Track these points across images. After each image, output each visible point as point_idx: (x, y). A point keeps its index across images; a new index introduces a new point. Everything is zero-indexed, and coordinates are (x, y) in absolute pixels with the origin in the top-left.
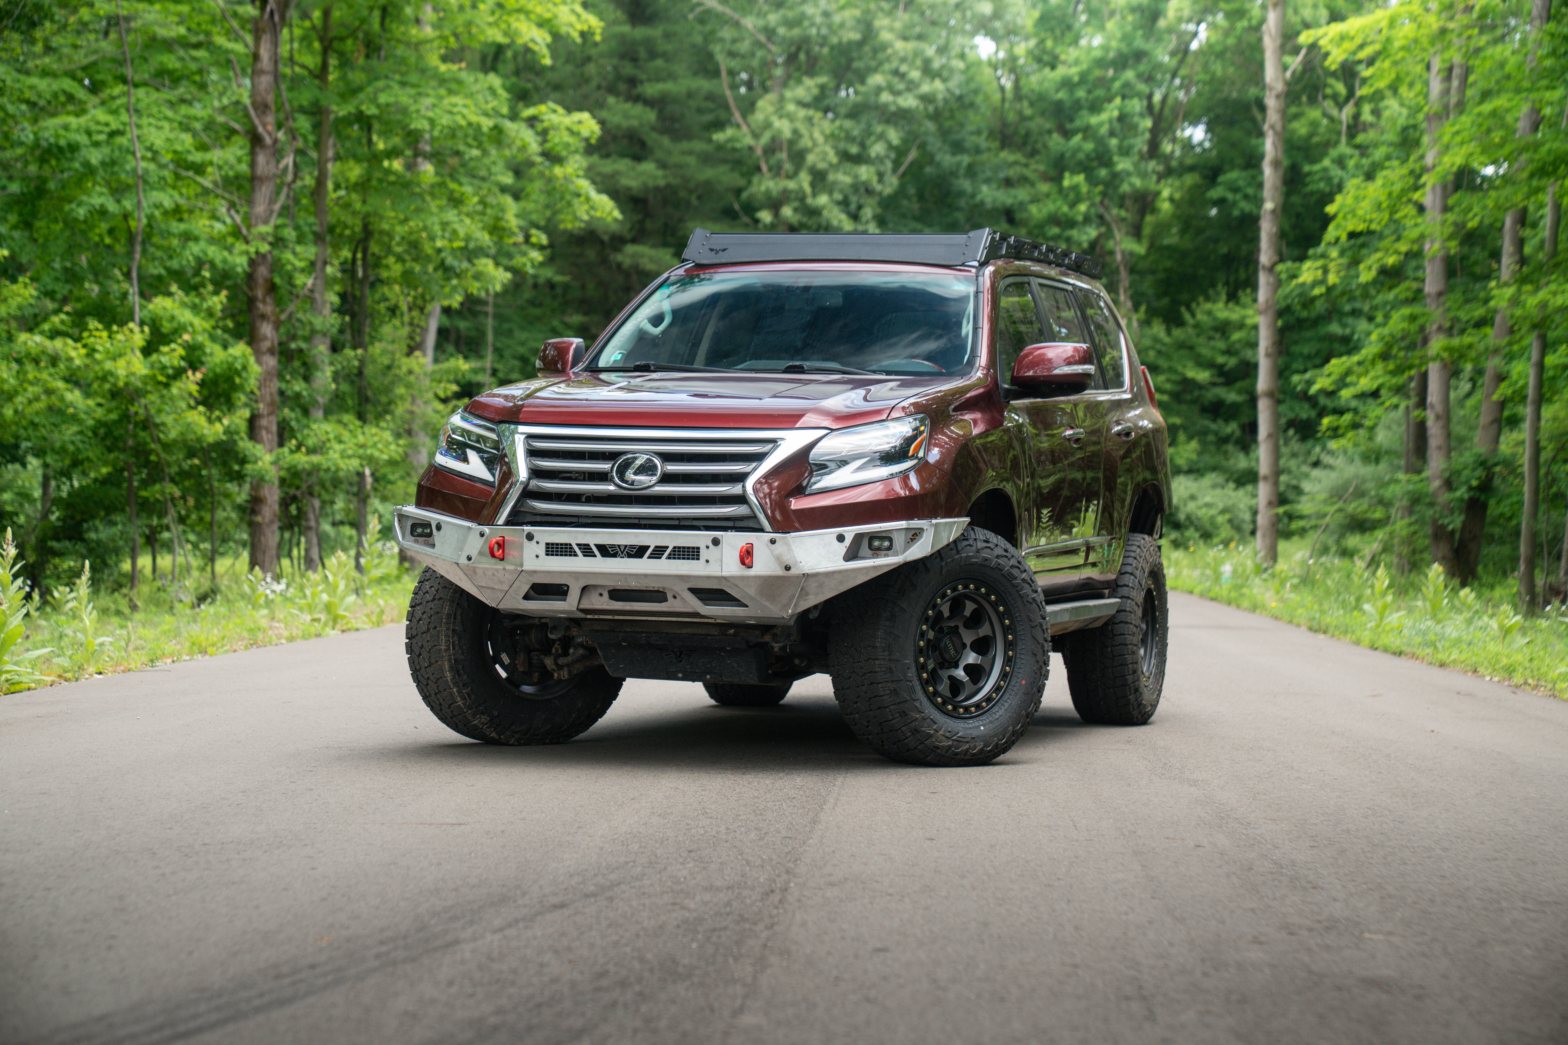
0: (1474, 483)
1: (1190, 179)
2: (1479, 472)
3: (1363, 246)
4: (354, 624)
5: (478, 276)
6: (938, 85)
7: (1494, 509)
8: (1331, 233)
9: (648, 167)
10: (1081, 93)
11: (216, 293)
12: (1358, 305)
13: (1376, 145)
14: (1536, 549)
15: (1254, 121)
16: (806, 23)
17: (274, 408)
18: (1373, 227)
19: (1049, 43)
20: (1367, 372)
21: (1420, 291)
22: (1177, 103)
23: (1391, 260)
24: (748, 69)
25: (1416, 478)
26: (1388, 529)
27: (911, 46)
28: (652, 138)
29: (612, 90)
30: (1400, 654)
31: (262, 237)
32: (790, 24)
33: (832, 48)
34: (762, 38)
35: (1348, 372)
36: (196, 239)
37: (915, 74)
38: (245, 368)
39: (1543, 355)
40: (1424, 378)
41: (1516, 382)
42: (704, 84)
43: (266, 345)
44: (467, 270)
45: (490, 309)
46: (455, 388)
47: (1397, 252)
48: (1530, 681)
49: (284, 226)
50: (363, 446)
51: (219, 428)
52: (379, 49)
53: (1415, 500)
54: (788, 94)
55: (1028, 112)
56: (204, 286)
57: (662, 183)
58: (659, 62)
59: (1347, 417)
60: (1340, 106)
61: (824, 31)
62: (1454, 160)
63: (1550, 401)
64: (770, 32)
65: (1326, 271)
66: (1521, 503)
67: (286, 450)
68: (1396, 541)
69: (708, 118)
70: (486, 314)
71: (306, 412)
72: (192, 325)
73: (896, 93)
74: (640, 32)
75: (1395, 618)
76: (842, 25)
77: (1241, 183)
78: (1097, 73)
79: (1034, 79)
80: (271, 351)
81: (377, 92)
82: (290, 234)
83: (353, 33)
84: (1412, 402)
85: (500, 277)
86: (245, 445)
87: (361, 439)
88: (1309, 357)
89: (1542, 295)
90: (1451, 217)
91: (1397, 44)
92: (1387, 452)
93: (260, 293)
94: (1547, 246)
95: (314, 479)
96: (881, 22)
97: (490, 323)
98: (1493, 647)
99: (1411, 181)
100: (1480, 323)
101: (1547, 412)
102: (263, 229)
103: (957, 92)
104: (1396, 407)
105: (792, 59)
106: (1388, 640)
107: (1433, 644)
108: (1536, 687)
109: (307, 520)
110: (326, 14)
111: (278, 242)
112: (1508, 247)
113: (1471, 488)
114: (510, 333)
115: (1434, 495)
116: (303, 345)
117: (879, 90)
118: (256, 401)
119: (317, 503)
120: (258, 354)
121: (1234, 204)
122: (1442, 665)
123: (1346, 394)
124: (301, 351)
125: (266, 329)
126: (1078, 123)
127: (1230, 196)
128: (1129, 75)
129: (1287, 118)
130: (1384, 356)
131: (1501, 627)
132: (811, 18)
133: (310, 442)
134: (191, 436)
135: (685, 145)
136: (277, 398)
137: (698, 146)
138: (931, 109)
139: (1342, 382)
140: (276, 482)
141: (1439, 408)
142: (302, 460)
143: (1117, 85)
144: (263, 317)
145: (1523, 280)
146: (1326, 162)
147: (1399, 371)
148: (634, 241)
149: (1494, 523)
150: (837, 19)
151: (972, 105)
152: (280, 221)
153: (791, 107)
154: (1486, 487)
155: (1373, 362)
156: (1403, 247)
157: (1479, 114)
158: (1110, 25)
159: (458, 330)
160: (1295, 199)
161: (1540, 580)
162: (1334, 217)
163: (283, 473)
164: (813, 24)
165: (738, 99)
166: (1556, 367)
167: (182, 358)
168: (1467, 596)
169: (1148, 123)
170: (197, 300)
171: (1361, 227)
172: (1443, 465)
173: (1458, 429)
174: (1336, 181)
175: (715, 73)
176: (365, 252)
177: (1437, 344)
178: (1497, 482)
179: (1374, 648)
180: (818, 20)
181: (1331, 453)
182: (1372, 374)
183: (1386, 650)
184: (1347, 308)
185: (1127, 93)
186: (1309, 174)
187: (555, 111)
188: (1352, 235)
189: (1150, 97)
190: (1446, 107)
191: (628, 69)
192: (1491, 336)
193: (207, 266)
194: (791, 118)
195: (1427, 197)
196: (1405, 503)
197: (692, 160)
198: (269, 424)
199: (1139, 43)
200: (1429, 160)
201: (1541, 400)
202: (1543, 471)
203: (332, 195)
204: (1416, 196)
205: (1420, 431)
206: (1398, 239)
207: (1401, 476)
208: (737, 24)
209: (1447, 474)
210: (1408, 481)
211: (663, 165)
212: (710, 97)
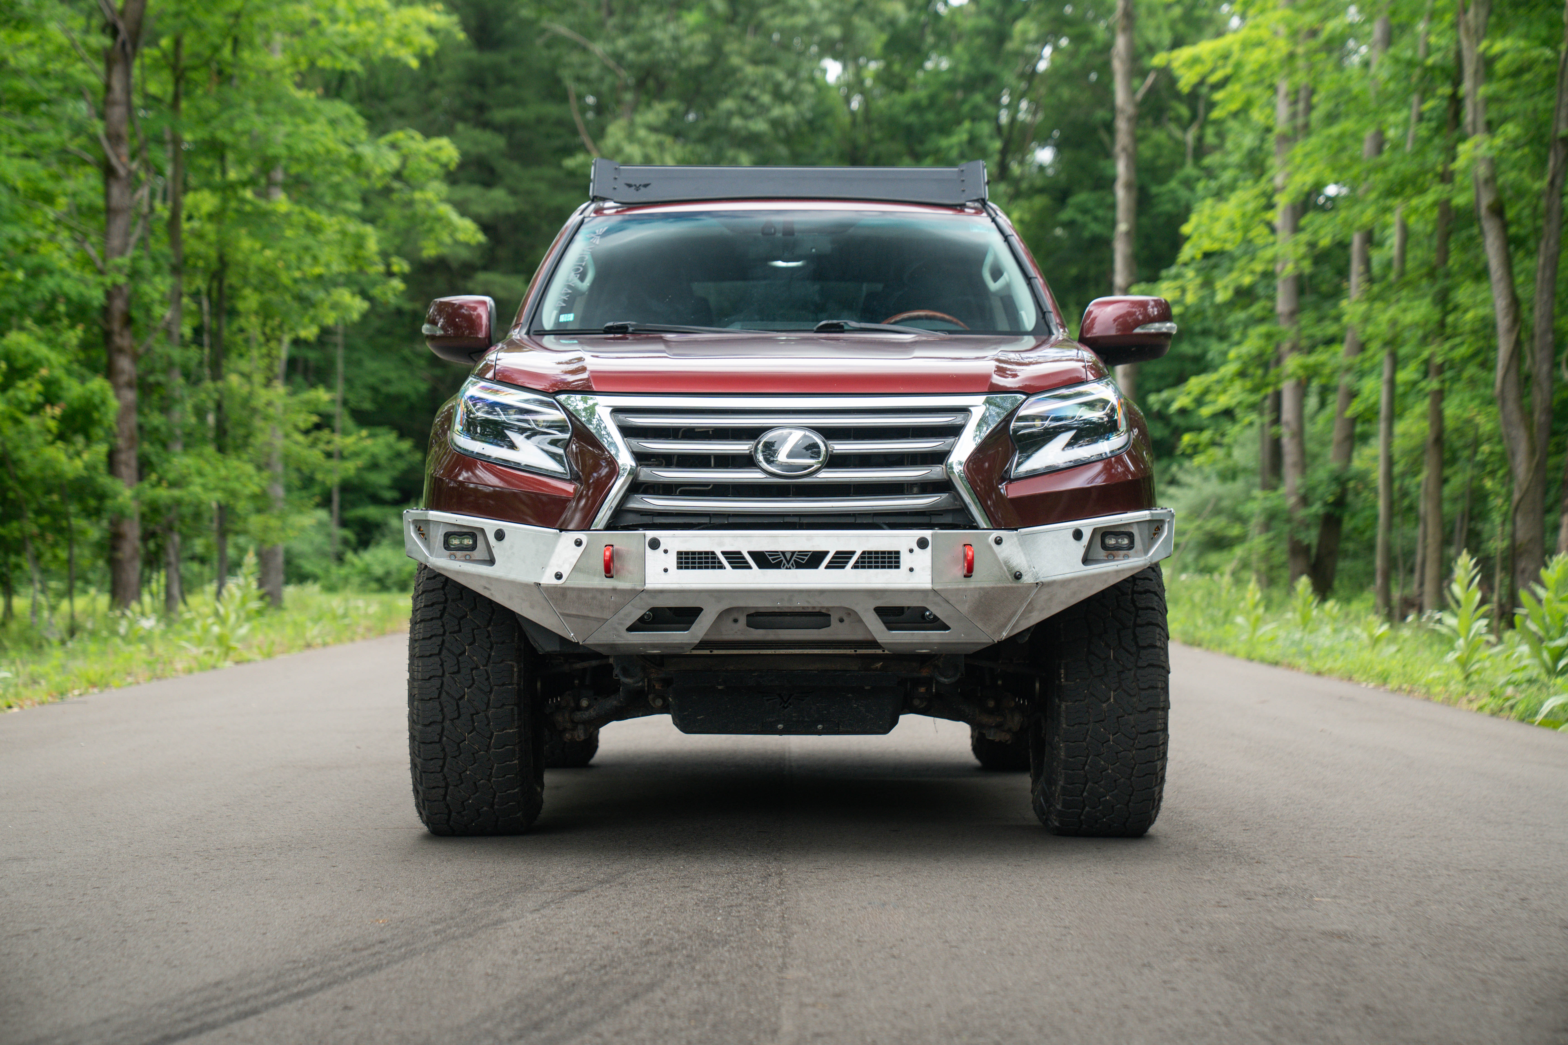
0: (1331, 499)
1: (1040, 201)
2: (1334, 488)
3: (1215, 266)
4: (246, 655)
5: (335, 306)
6: (789, 109)
7: (1348, 525)
8: (1187, 252)
9: (499, 194)
10: (931, 117)
11: (72, 326)
12: (1208, 324)
13: (1224, 167)
14: (1392, 564)
15: (1101, 143)
16: (655, 48)
17: (132, 442)
18: (1228, 247)
19: (897, 67)
20: (1224, 391)
21: (1272, 310)
22: (1024, 126)
23: (1247, 280)
24: (598, 94)
25: (1272, 495)
26: (1247, 545)
27: (761, 70)
28: (501, 164)
29: (458, 116)
30: (1276, 664)
31: (118, 269)
32: (640, 49)
33: (682, 72)
34: (611, 63)
35: (1206, 391)
36: (51, 273)
37: (766, 99)
38: (103, 402)
39: (1394, 370)
40: (1278, 396)
41: (1368, 399)
42: (552, 110)
43: (123, 379)
44: (323, 301)
45: (339, 339)
46: (315, 419)
47: (1252, 272)
48: (1405, 686)
49: (140, 258)
50: (226, 479)
51: (78, 463)
52: (231, 78)
53: (1271, 518)
54: (639, 119)
55: (877, 135)
56: (59, 320)
57: (512, 209)
58: (507, 89)
59: (1206, 436)
60: (1185, 128)
61: (674, 55)
62: (1304, 179)
63: (1401, 416)
64: (619, 58)
65: (1183, 291)
66: (1376, 517)
67: (146, 485)
68: (1254, 558)
69: (557, 143)
70: (336, 345)
71: (165, 446)
72: (48, 360)
73: (746, 117)
74: (488, 58)
75: (1268, 629)
76: (691, 49)
77: (1091, 205)
78: (946, 96)
79: (881, 103)
80: (130, 385)
81: (232, 120)
82: (147, 265)
83: (207, 63)
84: (1267, 419)
85: (357, 306)
86: (104, 480)
87: (223, 472)
88: (1162, 377)
89: (1392, 311)
90: (1304, 237)
91: (1248, 68)
92: (1245, 470)
93: (116, 326)
94: (1396, 265)
95: (172, 515)
96: (730, 47)
97: (339, 354)
98: (1366, 655)
99: (1263, 201)
100: (1330, 341)
101: (1400, 427)
102: (119, 260)
103: (809, 115)
104: (1251, 424)
105: (640, 84)
106: (1264, 651)
107: (1308, 654)
108: (1410, 692)
109: (167, 554)
110: (178, 43)
111: (135, 274)
112: (1356, 267)
113: (1326, 504)
114: (359, 363)
115: (1291, 511)
116: (162, 378)
117: (730, 114)
118: (115, 436)
119: (177, 538)
120: (117, 387)
121: (1084, 226)
122: (1319, 673)
123: (1206, 411)
124: (159, 384)
125: (124, 363)
126: (929, 146)
127: (1080, 218)
128: (978, 98)
129: (1137, 140)
130: (1242, 374)
131: (1371, 636)
132: (660, 43)
133: (171, 476)
134: (49, 473)
135: (535, 171)
136: (136, 433)
137: (549, 172)
138: (782, 133)
139: (1200, 401)
140: (137, 518)
141: (1294, 425)
142: (163, 493)
143: (966, 108)
144: (121, 350)
145: (1373, 299)
146: (1173, 184)
147: (1255, 390)
148: (485, 268)
149: (1348, 538)
150: (686, 43)
151: (823, 129)
152: (137, 253)
153: (642, 133)
154: (1340, 502)
155: (1231, 381)
156: (1259, 267)
157: (1329, 137)
158: (958, 49)
159: (306, 361)
160: (1145, 220)
161: (1396, 594)
162: (1187, 238)
163: (145, 509)
164: (662, 49)
165: (587, 123)
166: (1405, 384)
167: (40, 393)
168: (1332, 608)
169: (997, 145)
170: (52, 334)
171: (1216, 246)
172: (1298, 481)
173: (1312, 447)
174: (1183, 203)
175: (562, 98)
176: (221, 282)
177: (1292, 363)
178: (1350, 498)
179: (1250, 659)
180: (668, 44)
181: (1187, 472)
182: (1231, 392)
183: (1262, 660)
184: (1198, 328)
185: (976, 116)
186: (1157, 195)
187: (412, 138)
188: (1207, 255)
189: (997, 118)
190: (1295, 129)
191: (476, 95)
192: (1340, 354)
193: (62, 300)
194: (642, 143)
195: (1277, 217)
196: (1262, 519)
197: (542, 187)
198: (128, 459)
199: (987, 66)
200: (1279, 181)
201: (1393, 417)
202: (1397, 485)
203: (186, 226)
204: (1269, 215)
205: (1276, 449)
206: (1252, 259)
207: (1257, 493)
208: (585, 50)
209: (1302, 491)
210: (1265, 499)
211: (513, 192)
212: (560, 122)
